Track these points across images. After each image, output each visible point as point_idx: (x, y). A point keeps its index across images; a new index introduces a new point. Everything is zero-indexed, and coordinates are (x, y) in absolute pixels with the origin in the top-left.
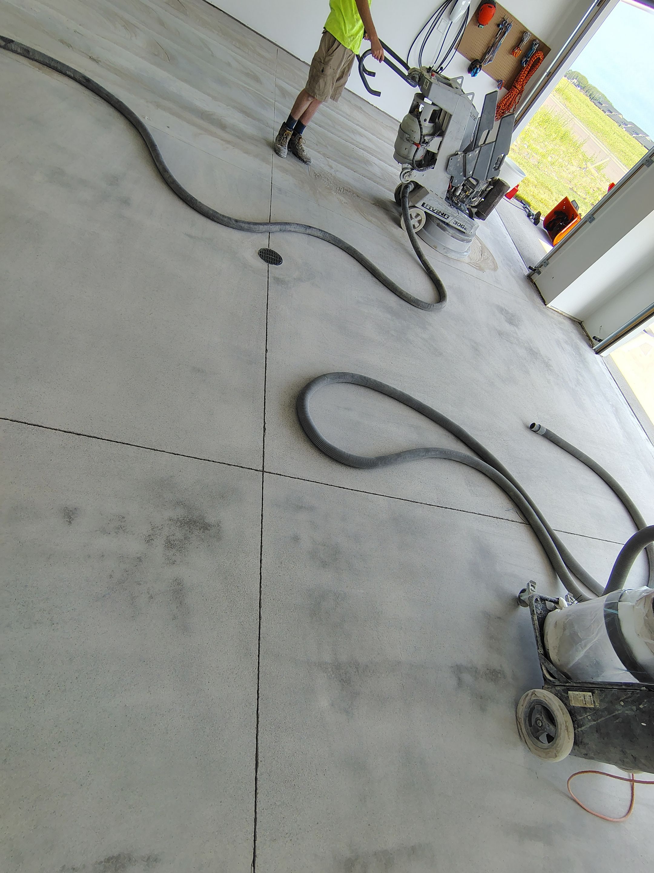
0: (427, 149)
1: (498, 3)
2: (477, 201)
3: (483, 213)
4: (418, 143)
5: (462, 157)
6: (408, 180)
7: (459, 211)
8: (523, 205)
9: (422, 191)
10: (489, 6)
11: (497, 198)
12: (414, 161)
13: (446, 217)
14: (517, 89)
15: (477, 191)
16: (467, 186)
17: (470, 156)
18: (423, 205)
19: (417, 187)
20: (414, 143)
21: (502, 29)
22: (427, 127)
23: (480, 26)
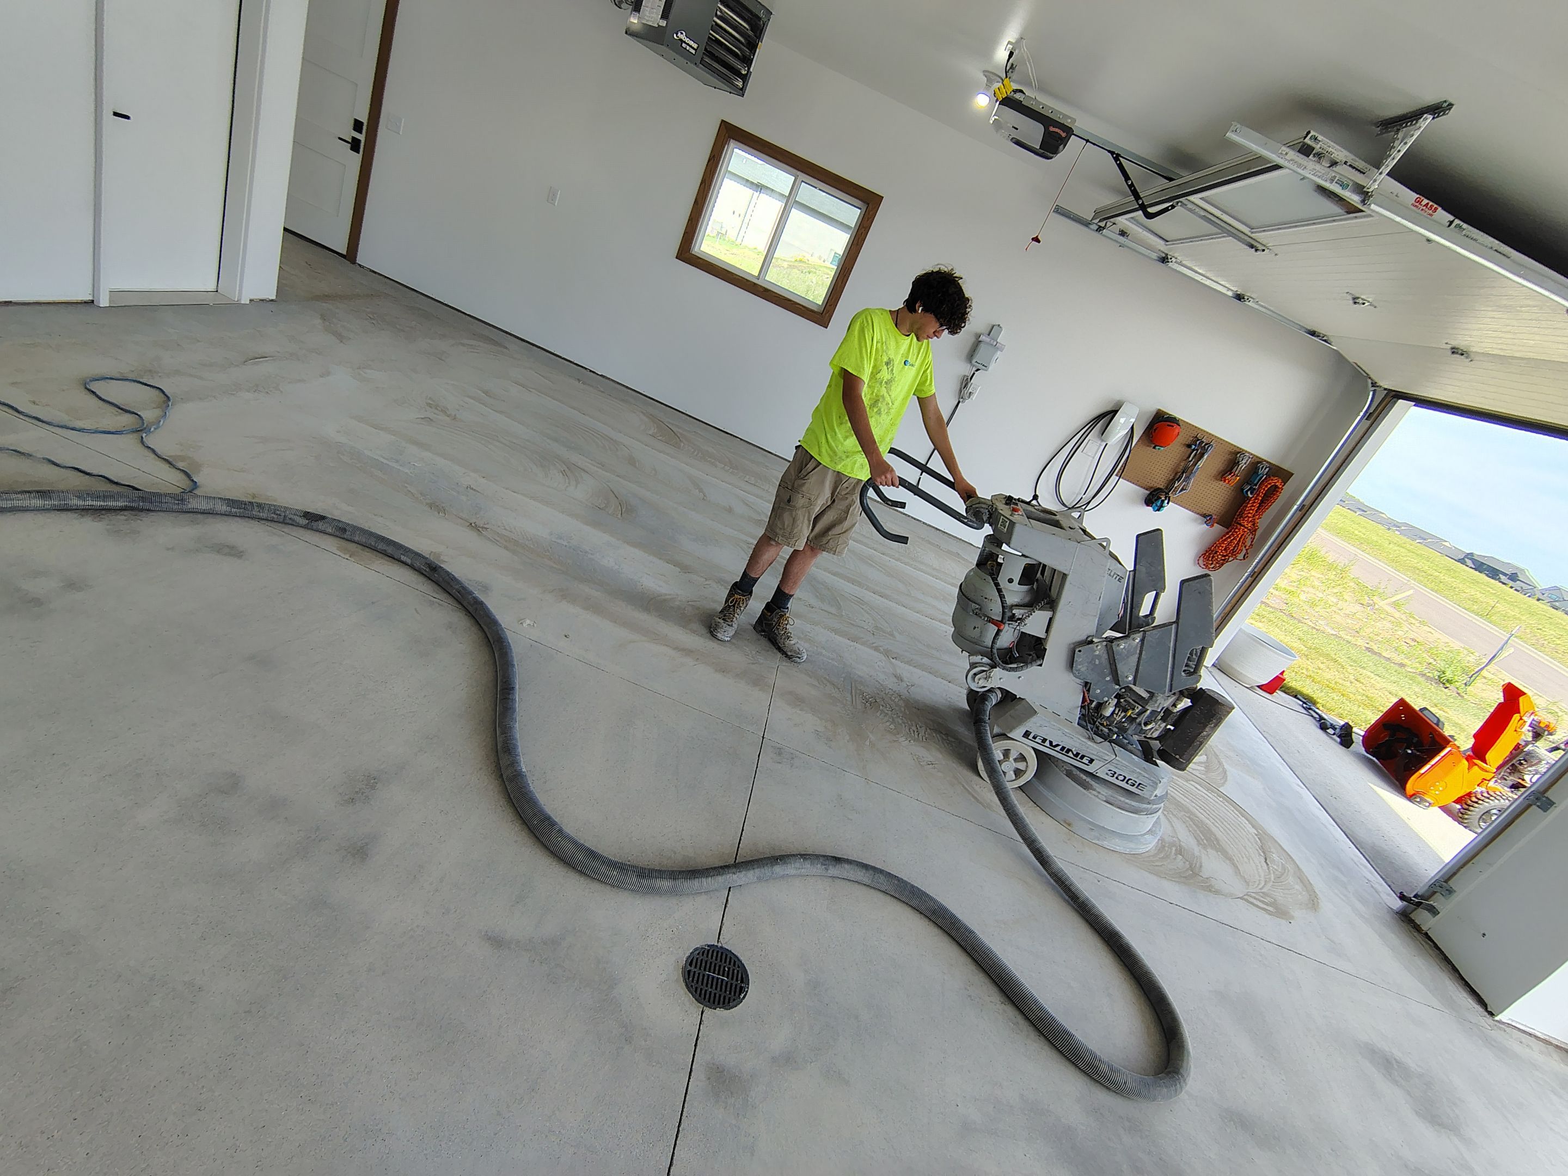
0: (1021, 630)
1: (1182, 420)
2: (1156, 730)
3: (1178, 757)
4: (1000, 619)
5: (1104, 648)
6: (985, 687)
7: (1117, 748)
8: (1301, 703)
9: (1019, 707)
10: (1169, 425)
11: (1207, 729)
12: (995, 651)
13: (1085, 760)
14: (1246, 528)
15: (1153, 712)
16: (1128, 699)
17: (1122, 647)
18: (1027, 735)
19: (1008, 698)
20: (991, 621)
21: (1197, 450)
22: (1015, 593)
23: (1157, 447)
